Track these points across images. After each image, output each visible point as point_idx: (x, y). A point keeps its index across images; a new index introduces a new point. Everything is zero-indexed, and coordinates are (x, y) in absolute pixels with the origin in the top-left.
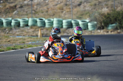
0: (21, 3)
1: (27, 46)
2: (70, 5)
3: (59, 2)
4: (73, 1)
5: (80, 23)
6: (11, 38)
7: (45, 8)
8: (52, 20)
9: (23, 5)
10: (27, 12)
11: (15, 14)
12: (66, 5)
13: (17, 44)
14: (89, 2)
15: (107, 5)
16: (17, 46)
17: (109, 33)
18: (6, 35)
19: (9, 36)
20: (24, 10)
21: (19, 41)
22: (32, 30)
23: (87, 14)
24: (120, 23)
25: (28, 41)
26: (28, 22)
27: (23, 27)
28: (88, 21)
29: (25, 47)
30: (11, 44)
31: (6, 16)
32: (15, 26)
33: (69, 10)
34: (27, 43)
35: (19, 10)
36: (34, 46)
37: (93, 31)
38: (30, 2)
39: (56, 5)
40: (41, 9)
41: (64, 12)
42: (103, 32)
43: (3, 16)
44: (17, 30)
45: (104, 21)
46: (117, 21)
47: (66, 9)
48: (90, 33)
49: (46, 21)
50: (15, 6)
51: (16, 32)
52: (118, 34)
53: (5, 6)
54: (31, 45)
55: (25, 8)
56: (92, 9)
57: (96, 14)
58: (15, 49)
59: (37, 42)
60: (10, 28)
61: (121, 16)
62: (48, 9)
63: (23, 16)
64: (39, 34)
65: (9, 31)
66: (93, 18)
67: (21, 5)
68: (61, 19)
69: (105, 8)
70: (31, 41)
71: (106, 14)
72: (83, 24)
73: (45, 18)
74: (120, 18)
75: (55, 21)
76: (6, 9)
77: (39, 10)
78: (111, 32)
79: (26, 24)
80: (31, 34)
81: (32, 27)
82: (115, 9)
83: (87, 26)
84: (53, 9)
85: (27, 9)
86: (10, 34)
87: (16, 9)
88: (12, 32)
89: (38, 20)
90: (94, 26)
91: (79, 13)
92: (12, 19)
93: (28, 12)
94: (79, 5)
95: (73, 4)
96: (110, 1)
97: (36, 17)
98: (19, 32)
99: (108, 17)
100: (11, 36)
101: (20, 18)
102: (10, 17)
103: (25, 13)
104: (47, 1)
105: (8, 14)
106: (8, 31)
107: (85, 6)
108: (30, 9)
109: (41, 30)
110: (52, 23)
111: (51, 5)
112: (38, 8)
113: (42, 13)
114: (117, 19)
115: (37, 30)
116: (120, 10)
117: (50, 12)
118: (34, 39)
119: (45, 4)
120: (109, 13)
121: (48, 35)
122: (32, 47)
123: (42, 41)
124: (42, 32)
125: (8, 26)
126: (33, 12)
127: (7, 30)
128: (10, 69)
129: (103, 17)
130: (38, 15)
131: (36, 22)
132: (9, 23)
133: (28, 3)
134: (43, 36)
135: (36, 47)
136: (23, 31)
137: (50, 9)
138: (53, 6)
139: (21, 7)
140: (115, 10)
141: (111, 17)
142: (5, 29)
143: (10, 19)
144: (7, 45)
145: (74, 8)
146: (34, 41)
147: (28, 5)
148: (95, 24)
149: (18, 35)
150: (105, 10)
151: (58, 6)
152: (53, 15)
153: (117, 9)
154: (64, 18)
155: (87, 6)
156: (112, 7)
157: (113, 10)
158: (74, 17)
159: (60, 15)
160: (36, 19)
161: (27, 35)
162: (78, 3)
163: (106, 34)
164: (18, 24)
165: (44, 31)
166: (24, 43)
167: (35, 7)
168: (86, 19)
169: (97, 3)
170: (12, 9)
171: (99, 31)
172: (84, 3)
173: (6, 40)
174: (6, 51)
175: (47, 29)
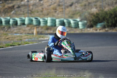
0: (19, 4)
1: (24, 43)
2: (62, 5)
3: (53, 3)
4: (65, 2)
5: (72, 22)
6: (10, 35)
7: (40, 8)
8: (46, 19)
9: (20, 5)
10: (23, 12)
11: (13, 14)
12: (59, 5)
13: (15, 41)
14: (80, 3)
15: (96, 5)
16: (15, 43)
17: (98, 31)
18: (5, 33)
19: (7, 33)
20: (21, 10)
21: (16, 39)
22: (29, 28)
23: (77, 13)
24: (108, 22)
25: (25, 39)
26: (24, 21)
27: (20, 25)
28: (78, 20)
29: (22, 44)
30: (10, 41)
31: (5, 15)
32: (13, 24)
33: (61, 10)
34: (24, 40)
35: (16, 10)
36: (30, 43)
37: (83, 29)
38: (26, 3)
39: (50, 5)
40: (36, 9)
41: (57, 12)
42: (92, 30)
43: (2, 15)
44: (15, 29)
45: (93, 20)
46: (105, 20)
47: (59, 9)
48: (80, 31)
49: (41, 20)
50: (13, 6)
51: (14, 30)
52: (106, 32)
53: (4, 6)
54: (27, 42)
55: (22, 8)
56: (82, 9)
57: (86, 14)
58: (13, 46)
59: (33, 39)
60: (8, 26)
61: (109, 16)
62: (43, 9)
63: (20, 16)
64: (35, 32)
65: (8, 29)
66: (83, 17)
67: (19, 5)
68: (54, 18)
69: (94, 8)
70: (27, 38)
71: (95, 13)
72: (75, 23)
73: (40, 17)
74: (107, 17)
75: (49, 20)
76: (5, 9)
77: (35, 10)
78: (100, 30)
79: (23, 22)
80: (28, 31)
81: (28, 25)
82: (103, 9)
83: (78, 24)
84: (48, 9)
85: (24, 9)
86: (8, 31)
87: (14, 9)
88: (10, 30)
89: (34, 19)
90: (84, 25)
91: (71, 13)
92: (11, 18)
93: (25, 12)
94: (71, 5)
95: (65, 4)
96: (99, 2)
97: (32, 17)
98: (16, 30)
99: (97, 17)
100: (9, 33)
101: (18, 18)
102: (9, 16)
103: (22, 13)
104: (42, 2)
105: (7, 13)
106: (6, 30)
107: (76, 7)
108: (27, 9)
109: (37, 28)
110: (46, 22)
111: (45, 5)
112: (34, 8)
113: (38, 12)
114: (105, 18)
115: (33, 28)
116: (107, 10)
117: (45, 12)
118: (30, 36)
119: (40, 5)
120: (98, 13)
121: (43, 33)
122: (28, 44)
123: (37, 38)
124: (38, 31)
125: (7, 25)
126: (29, 12)
127: (6, 28)
128: (9, 64)
129: (93, 17)
130: (34, 14)
131: (32, 21)
132: (8, 22)
133: (24, 4)
134: (38, 34)
135: (32, 44)
136: (20, 29)
137: (44, 9)
138: (48, 6)
139: (19, 7)
140: (103, 11)
141: (99, 17)
142: (4, 27)
143: (9, 18)
144: (6, 42)
145: (66, 8)
146: (31, 39)
147: (24, 5)
148: (85, 23)
149: (16, 33)
150: (94, 10)
151: (52, 6)
152: (48, 15)
153: (105, 9)
154: (57, 17)
155: (78, 6)
156: (100, 8)
157: (101, 10)
158: (67, 16)
159: (54, 14)
160: (31, 18)
161: (24, 33)
162: (70, 4)
163: (95, 32)
164: (16, 23)
165: (40, 30)
166: (21, 40)
167: (31, 7)
168: (77, 18)
169: (87, 4)
170: (10, 9)
171: (89, 29)
172: (75, 4)
173: (6, 37)
174: (5, 47)
175: (42, 28)
